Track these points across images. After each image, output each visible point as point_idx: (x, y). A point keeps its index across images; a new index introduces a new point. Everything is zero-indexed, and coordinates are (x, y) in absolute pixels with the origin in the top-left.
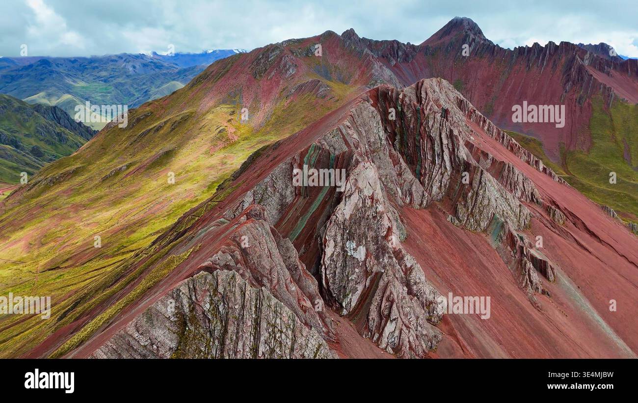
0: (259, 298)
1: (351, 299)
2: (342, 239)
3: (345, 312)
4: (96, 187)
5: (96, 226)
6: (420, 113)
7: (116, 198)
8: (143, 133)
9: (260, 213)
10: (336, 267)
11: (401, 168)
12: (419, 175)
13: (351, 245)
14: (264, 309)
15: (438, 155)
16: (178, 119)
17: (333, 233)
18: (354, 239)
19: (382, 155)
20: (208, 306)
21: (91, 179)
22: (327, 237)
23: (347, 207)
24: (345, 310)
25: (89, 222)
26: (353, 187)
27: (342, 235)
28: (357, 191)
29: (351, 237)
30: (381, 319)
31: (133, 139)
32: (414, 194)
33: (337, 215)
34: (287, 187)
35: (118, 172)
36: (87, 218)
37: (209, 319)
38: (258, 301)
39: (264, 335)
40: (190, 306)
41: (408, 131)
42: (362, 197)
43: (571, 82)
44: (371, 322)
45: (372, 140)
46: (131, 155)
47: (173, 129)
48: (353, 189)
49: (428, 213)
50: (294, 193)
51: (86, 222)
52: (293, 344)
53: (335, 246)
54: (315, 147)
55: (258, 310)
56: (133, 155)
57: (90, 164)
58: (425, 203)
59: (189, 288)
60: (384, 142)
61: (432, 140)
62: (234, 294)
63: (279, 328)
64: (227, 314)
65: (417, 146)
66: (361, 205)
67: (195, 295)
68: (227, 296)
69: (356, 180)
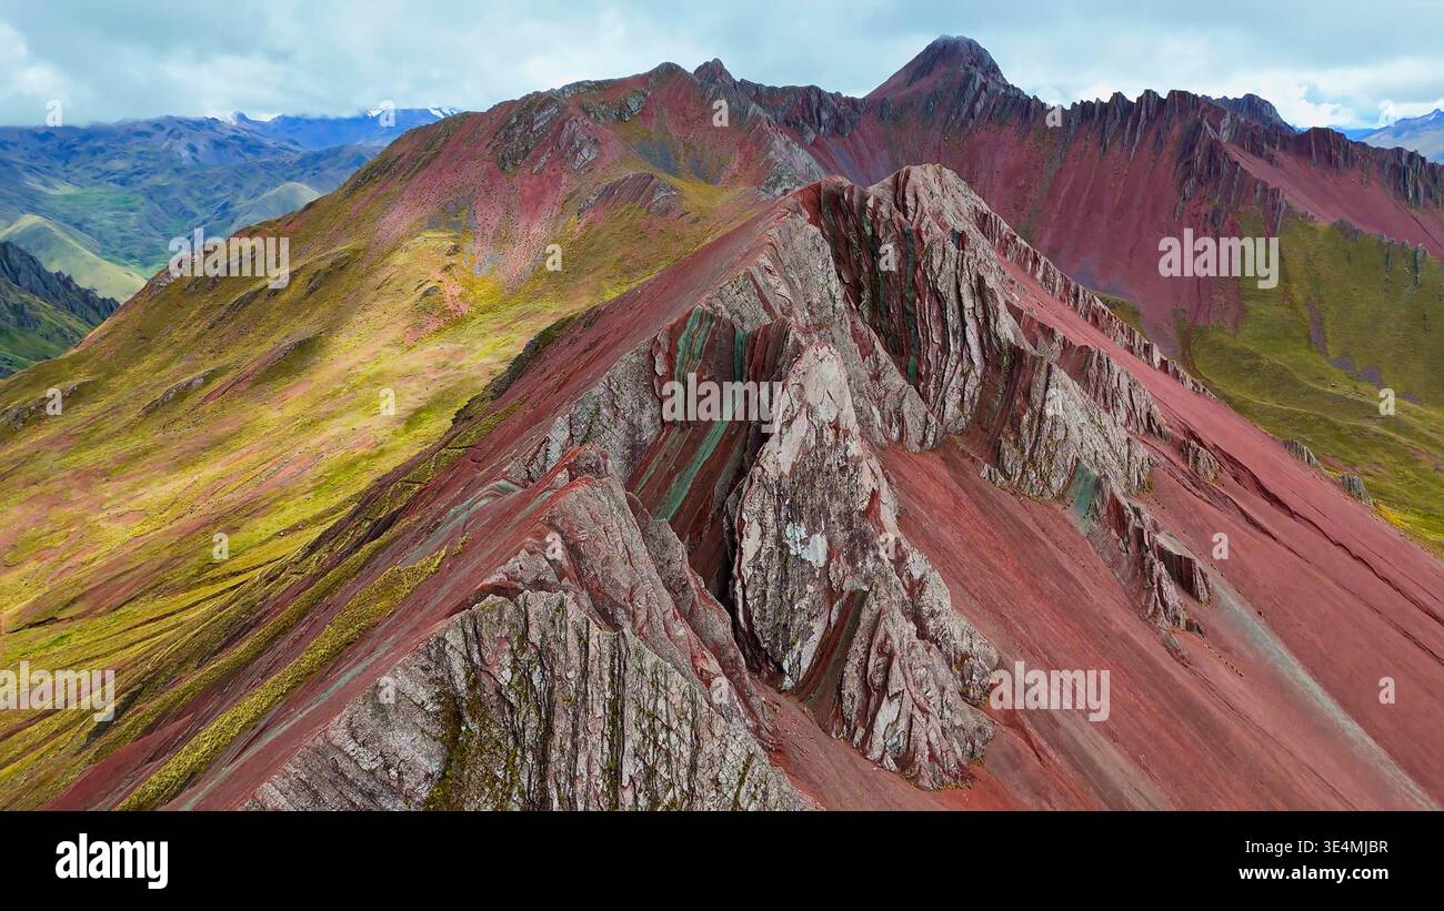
0: (617, 654)
1: (799, 653)
2: (777, 519)
3: (788, 683)
4: (131, 428)
5: (137, 520)
6: (912, 241)
7: (183, 453)
8: (241, 300)
9: (598, 465)
10: (766, 583)
11: (877, 361)
12: (915, 377)
13: (794, 532)
14: (630, 677)
15: (955, 333)
16: (324, 265)
17: (758, 506)
18: (801, 518)
19: (837, 333)
20: (507, 674)
21: (116, 410)
22: (744, 516)
23: (783, 447)
24: (787, 678)
25: (119, 511)
26: (795, 402)
27: (777, 511)
28: (804, 410)
29: (795, 515)
30: (868, 695)
31: (215, 315)
32: (908, 421)
33: (765, 466)
34: (642, 405)
35: (183, 393)
36: (115, 502)
37: (511, 705)
38: (616, 661)
39: (633, 738)
40: (467, 676)
41: (888, 281)
42: (816, 424)
43: (1194, 179)
44: (847, 703)
45: (816, 300)
46: (211, 352)
47: (314, 289)
48: (797, 407)
49: (939, 460)
50: (659, 421)
51: (113, 512)
52: (694, 756)
53: (761, 536)
54: (702, 314)
55: (618, 680)
56: (218, 351)
57: (111, 374)
58: (930, 438)
59: (465, 633)
60: (840, 305)
61: (940, 300)
62: (565, 645)
63: (664, 719)
64: (551, 691)
65: (909, 314)
66: (813, 442)
67: (479, 651)
68: (549, 650)
69: (802, 386)
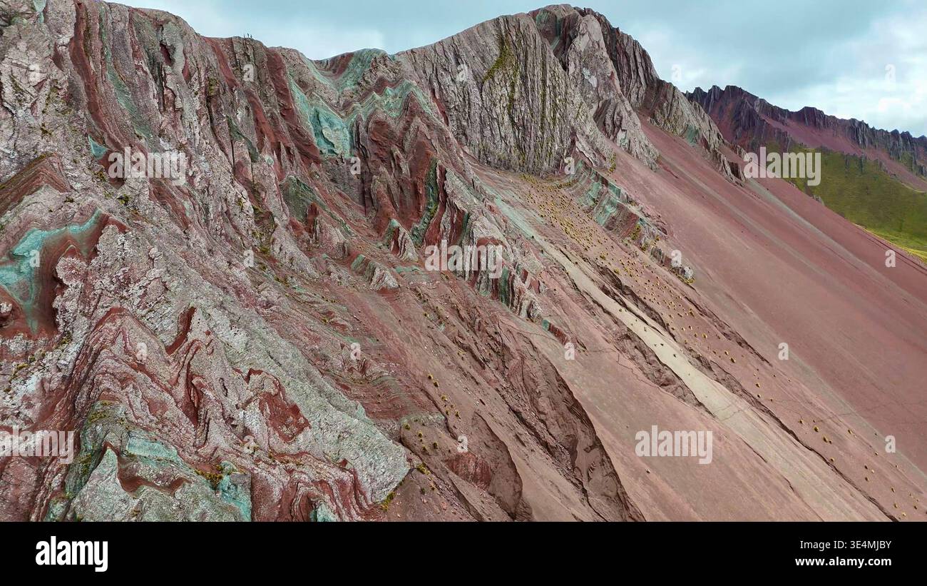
13: (586, 72)
15: (634, 71)
17: (574, 57)
18: (588, 68)
20: (515, 38)
22: (569, 58)
23: (581, 43)
27: (580, 62)
29: (586, 66)
30: (614, 127)
33: (575, 45)
37: (516, 47)
38: (543, 50)
40: (505, 32)
42: (592, 40)
43: (740, 128)
44: (607, 126)
53: (575, 67)
55: (544, 56)
59: (504, 20)
61: (628, 57)
64: (526, 48)
66: (591, 45)
